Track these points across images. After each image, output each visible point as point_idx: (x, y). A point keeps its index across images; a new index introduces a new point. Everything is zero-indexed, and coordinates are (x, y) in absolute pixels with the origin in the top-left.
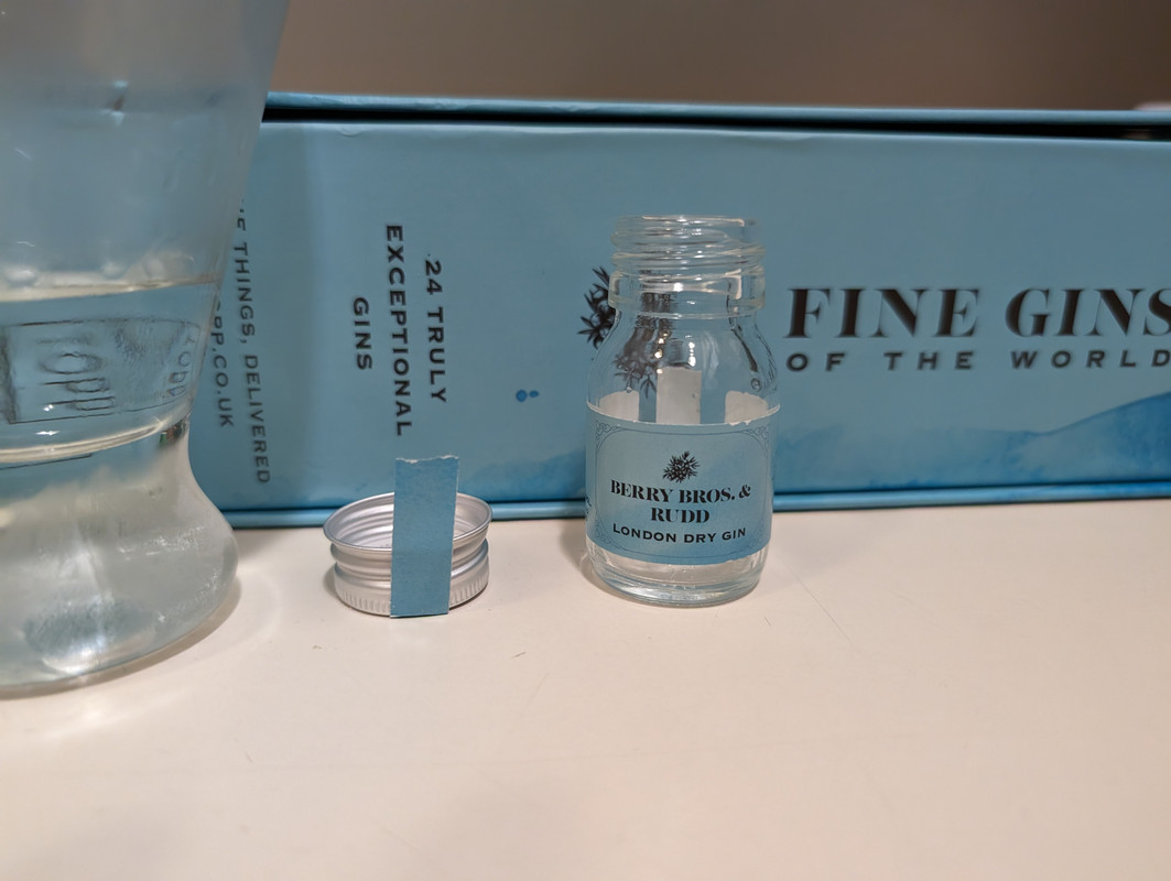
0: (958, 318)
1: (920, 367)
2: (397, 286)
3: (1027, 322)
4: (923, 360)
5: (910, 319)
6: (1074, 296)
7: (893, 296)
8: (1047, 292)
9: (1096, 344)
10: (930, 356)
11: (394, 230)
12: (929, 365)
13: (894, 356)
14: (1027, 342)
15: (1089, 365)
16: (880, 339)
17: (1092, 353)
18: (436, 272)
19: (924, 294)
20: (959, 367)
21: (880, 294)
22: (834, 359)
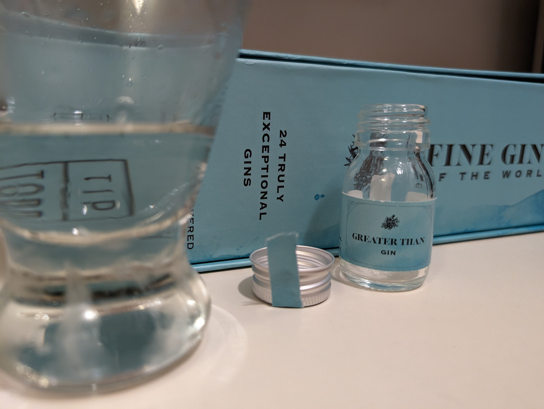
0: (485, 157)
1: (472, 179)
2: (266, 144)
3: (508, 158)
4: (473, 176)
5: (469, 157)
6: (523, 147)
7: (464, 147)
8: (515, 146)
9: (529, 167)
10: (475, 174)
11: (267, 114)
12: (474, 178)
13: (463, 174)
14: (508, 167)
15: (527, 176)
16: (459, 166)
17: (528, 171)
18: (284, 136)
19: (474, 147)
20: (485, 178)
21: (459, 147)
22: (442, 176)
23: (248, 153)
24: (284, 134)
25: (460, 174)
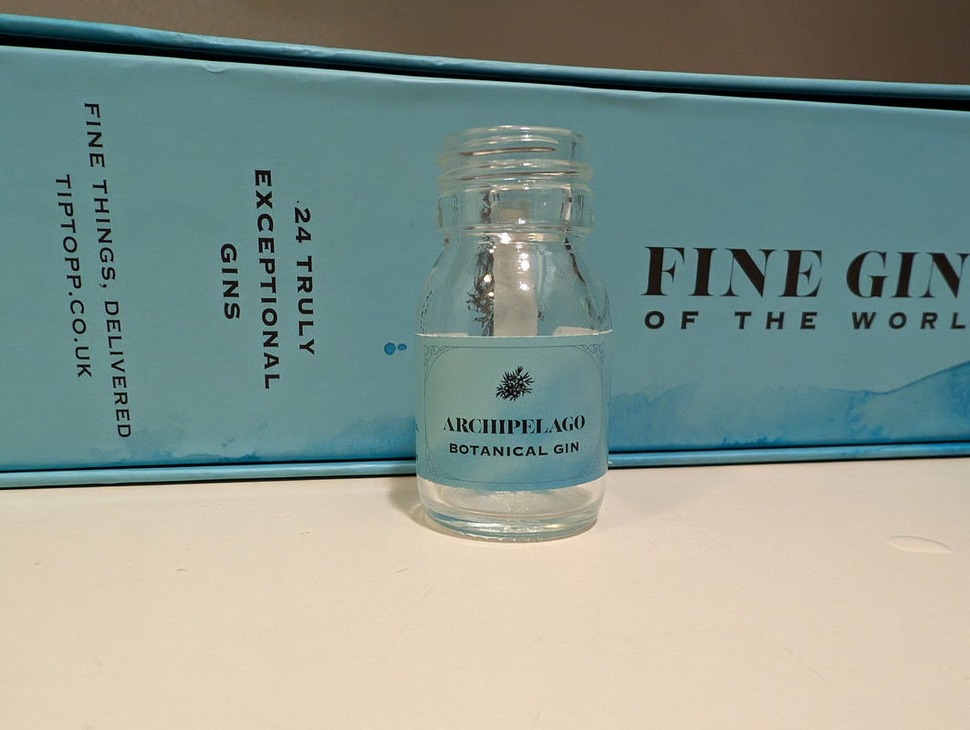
0: (802, 279)
1: (768, 326)
2: (266, 234)
3: (865, 284)
4: (770, 319)
5: (758, 280)
6: (907, 259)
7: (742, 256)
8: (883, 255)
9: (929, 306)
10: (776, 315)
11: (263, 175)
12: (776, 325)
13: (744, 315)
14: (866, 304)
15: (923, 327)
16: (730, 298)
17: (926, 315)
18: (306, 220)
19: (771, 255)
20: (804, 327)
21: (731, 254)
22: (689, 317)
23: (228, 252)
24: (305, 216)
25: (737, 314)
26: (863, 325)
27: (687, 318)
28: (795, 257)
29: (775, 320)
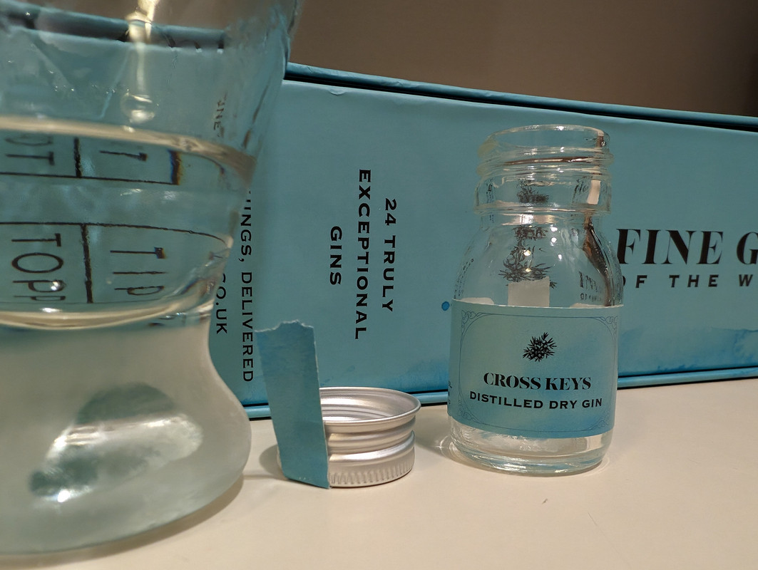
0: (711, 251)
1: (689, 286)
2: (364, 219)
3: (747, 255)
4: (691, 280)
5: (684, 251)
7: (675, 235)
10: (694, 278)
11: (365, 173)
12: (693, 284)
13: (674, 277)
14: (748, 269)
16: (667, 266)
18: (393, 208)
19: (693, 234)
20: (711, 285)
21: (668, 234)
22: (641, 279)
23: (336, 233)
24: (393, 205)
25: (671, 277)
26: (745, 284)
27: (640, 280)
28: (707, 236)
29: (693, 281)
